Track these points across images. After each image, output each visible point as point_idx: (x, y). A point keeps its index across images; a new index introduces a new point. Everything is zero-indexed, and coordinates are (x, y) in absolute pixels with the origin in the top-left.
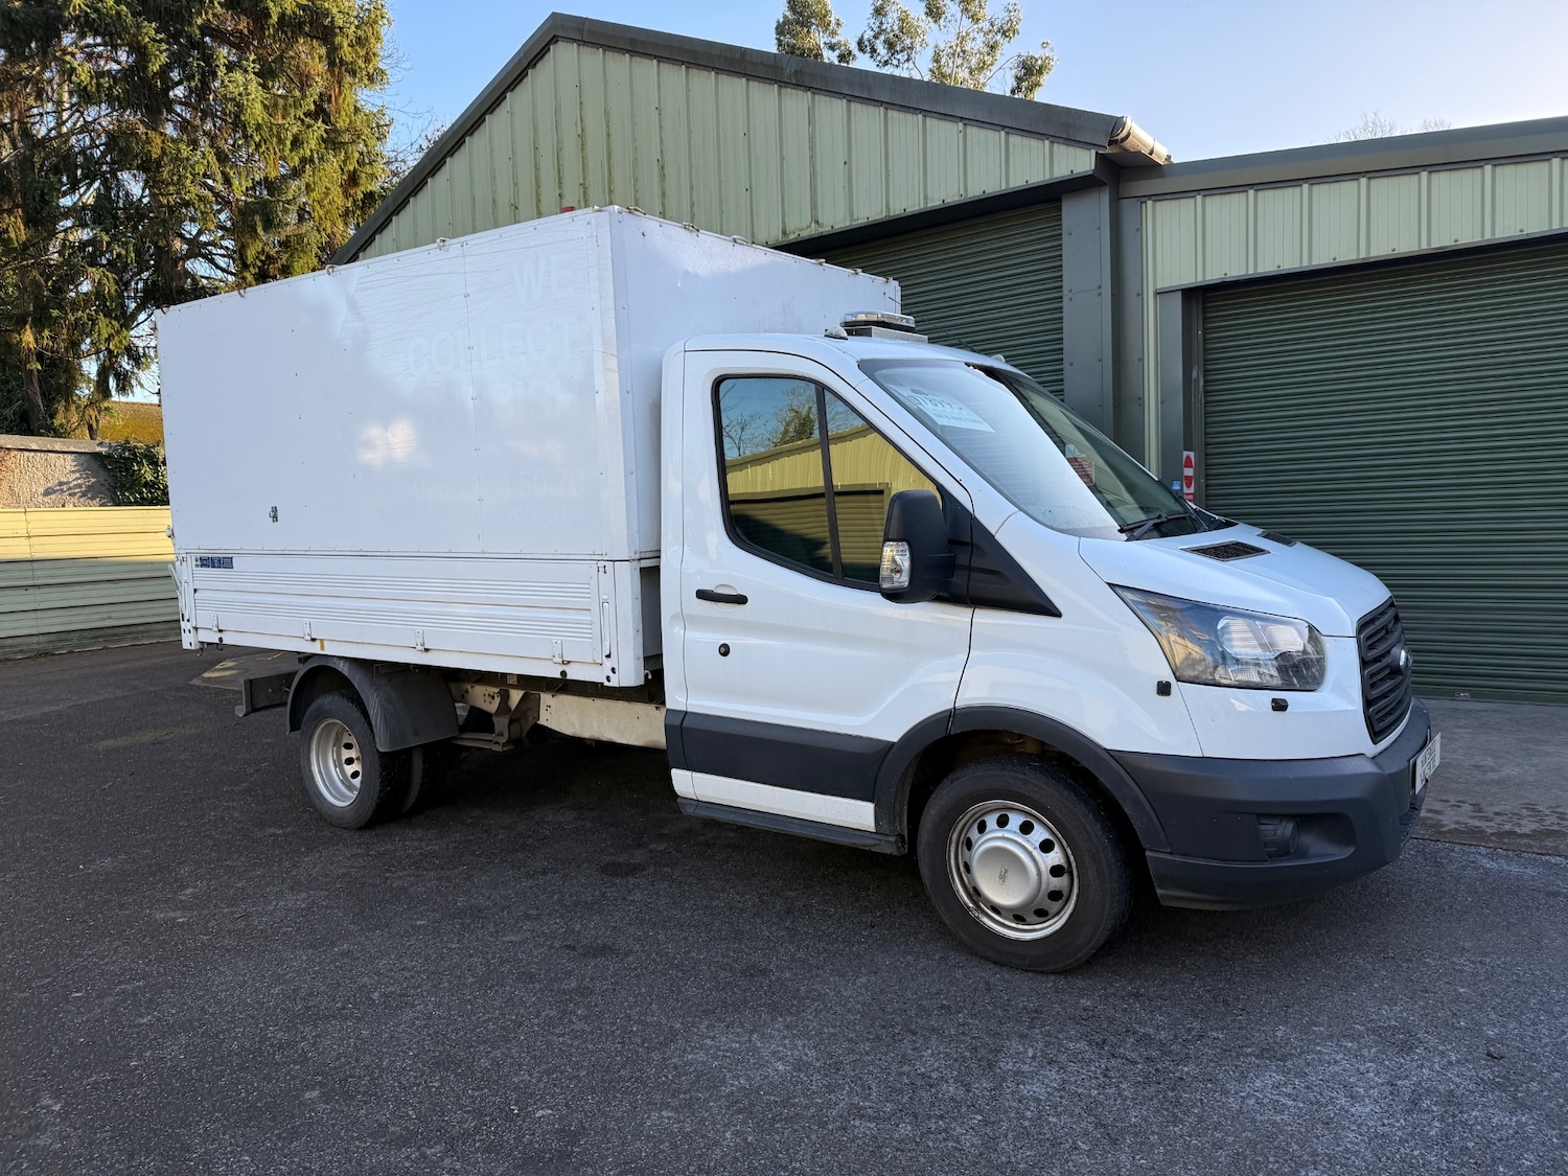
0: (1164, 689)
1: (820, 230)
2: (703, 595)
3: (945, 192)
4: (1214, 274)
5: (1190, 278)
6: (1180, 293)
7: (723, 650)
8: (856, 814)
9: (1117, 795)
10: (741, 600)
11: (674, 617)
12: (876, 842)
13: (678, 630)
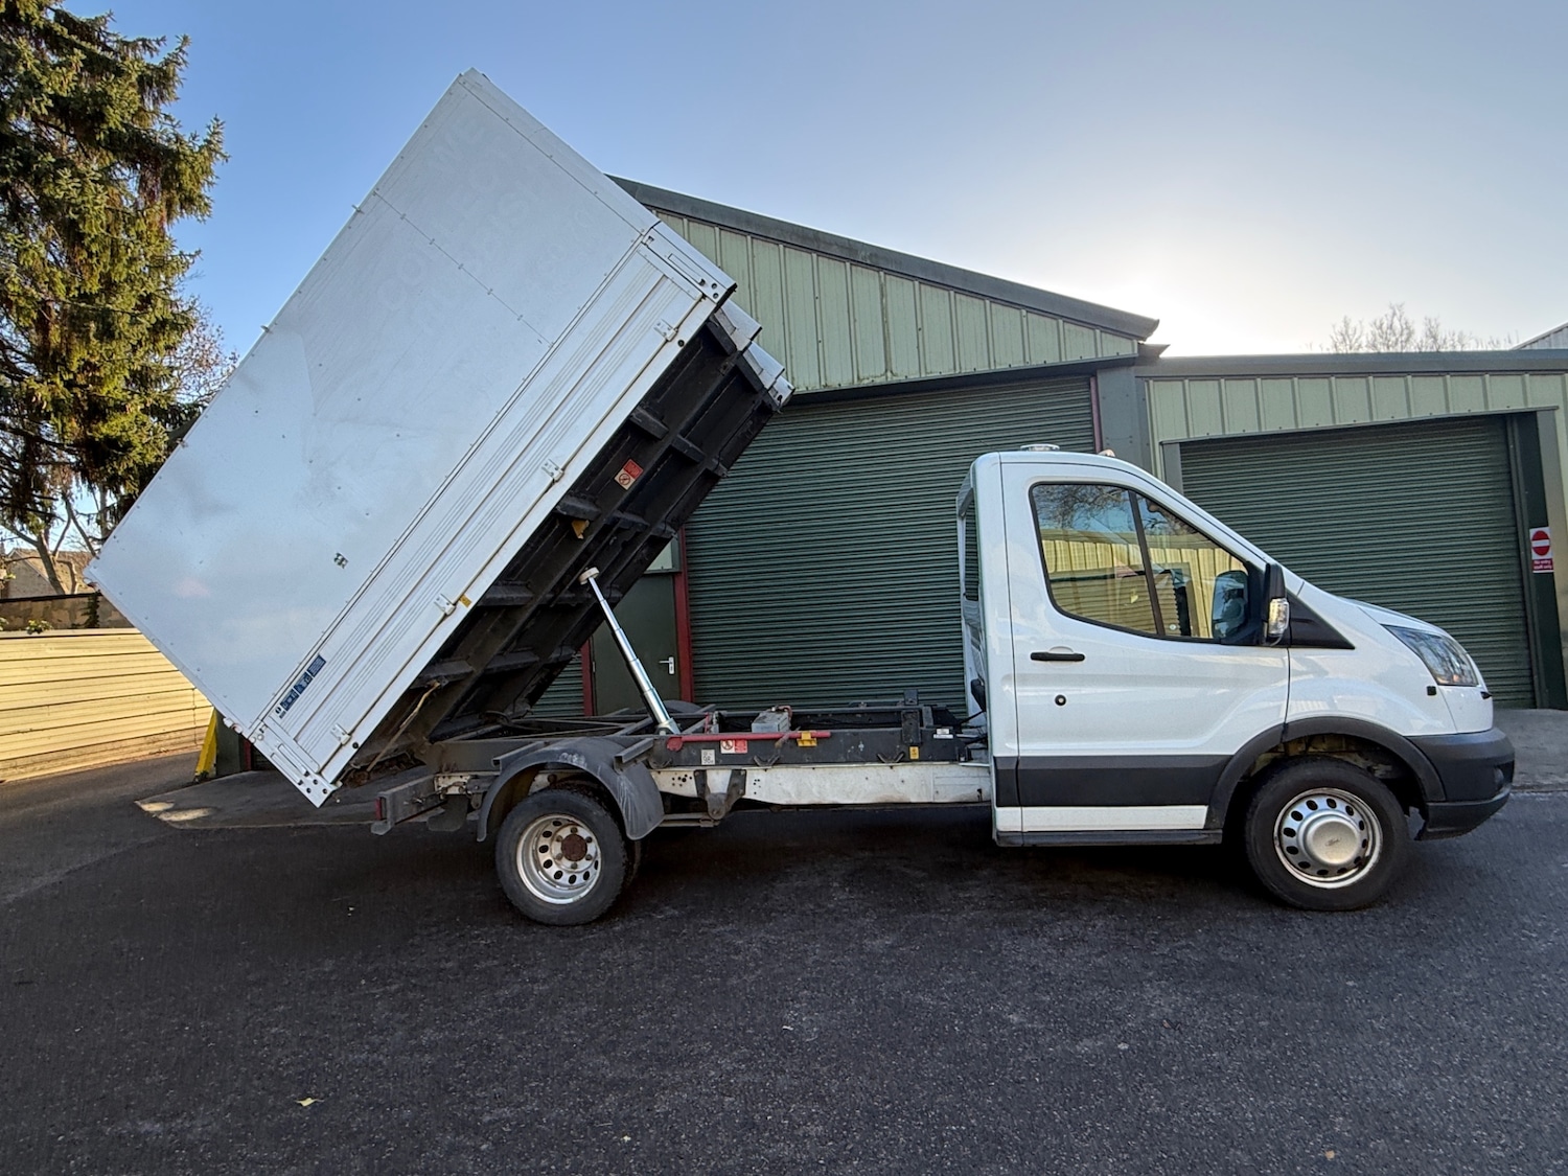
0: (1432, 691)
1: (895, 378)
2: (1036, 657)
3: (1009, 359)
4: (1199, 434)
5: (1183, 437)
6: (1178, 445)
7: (1061, 701)
8: (1191, 817)
9: (1414, 767)
10: (1080, 658)
11: (1006, 678)
12: (1204, 836)
13: (1008, 688)
